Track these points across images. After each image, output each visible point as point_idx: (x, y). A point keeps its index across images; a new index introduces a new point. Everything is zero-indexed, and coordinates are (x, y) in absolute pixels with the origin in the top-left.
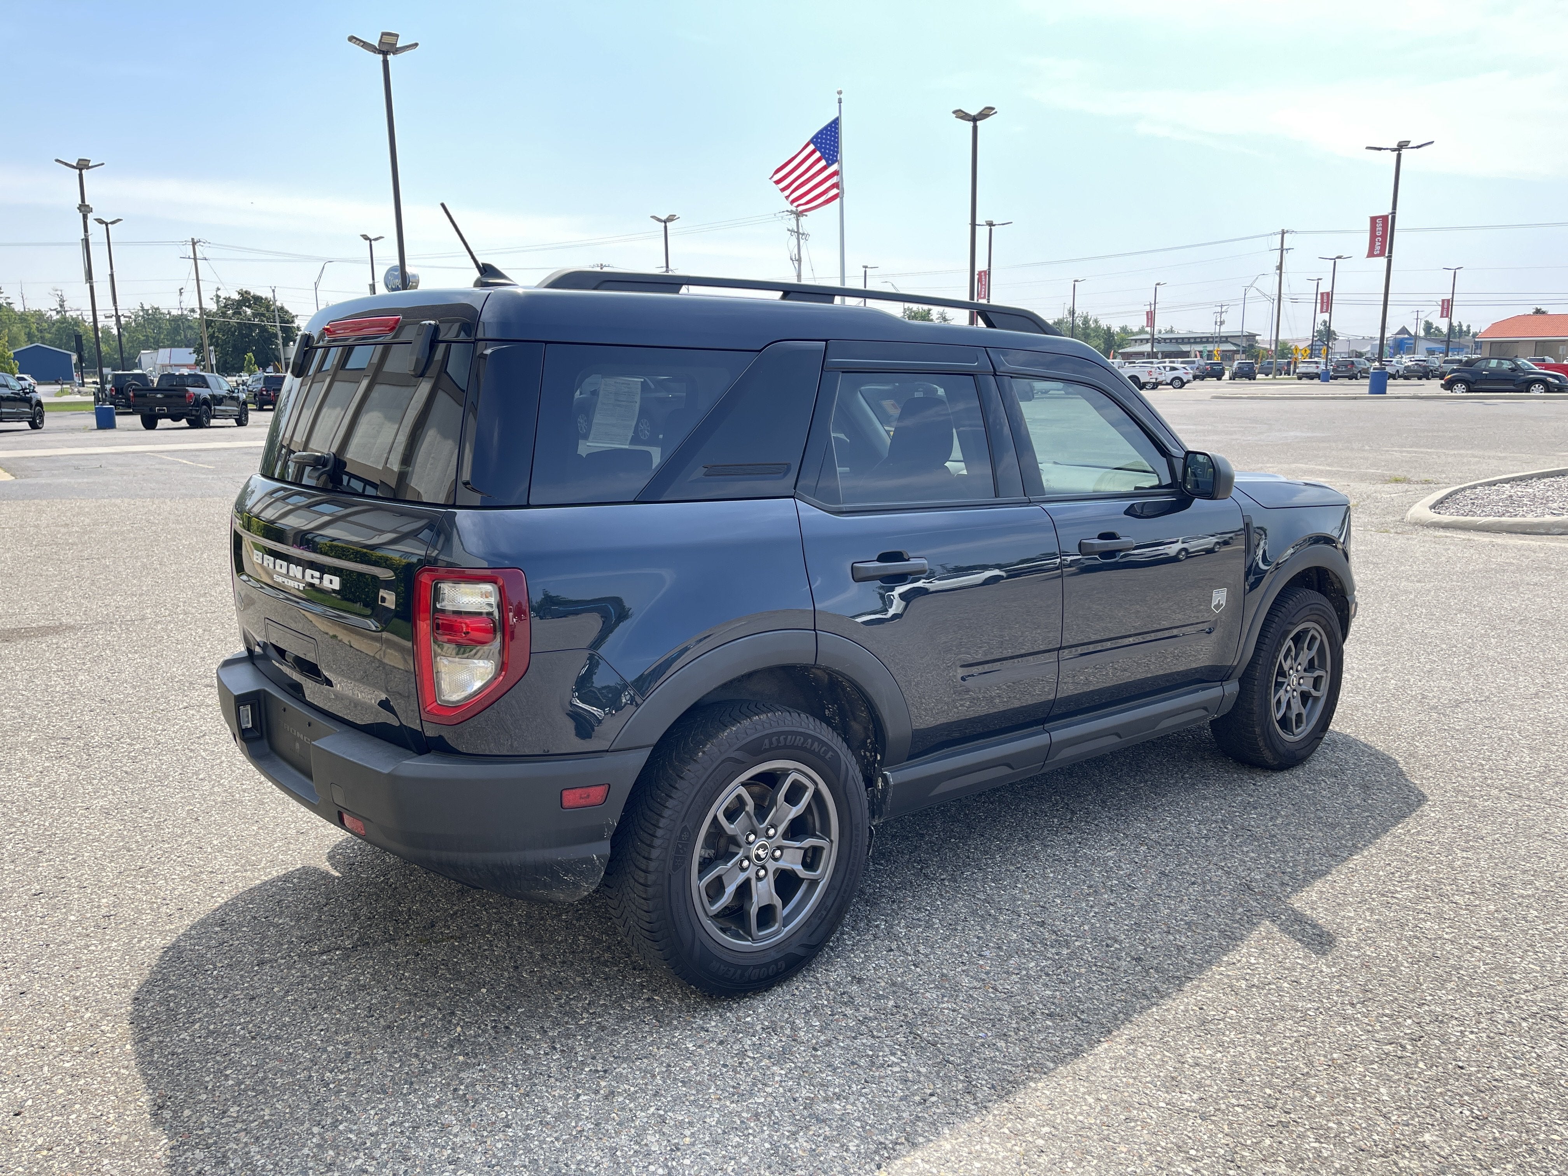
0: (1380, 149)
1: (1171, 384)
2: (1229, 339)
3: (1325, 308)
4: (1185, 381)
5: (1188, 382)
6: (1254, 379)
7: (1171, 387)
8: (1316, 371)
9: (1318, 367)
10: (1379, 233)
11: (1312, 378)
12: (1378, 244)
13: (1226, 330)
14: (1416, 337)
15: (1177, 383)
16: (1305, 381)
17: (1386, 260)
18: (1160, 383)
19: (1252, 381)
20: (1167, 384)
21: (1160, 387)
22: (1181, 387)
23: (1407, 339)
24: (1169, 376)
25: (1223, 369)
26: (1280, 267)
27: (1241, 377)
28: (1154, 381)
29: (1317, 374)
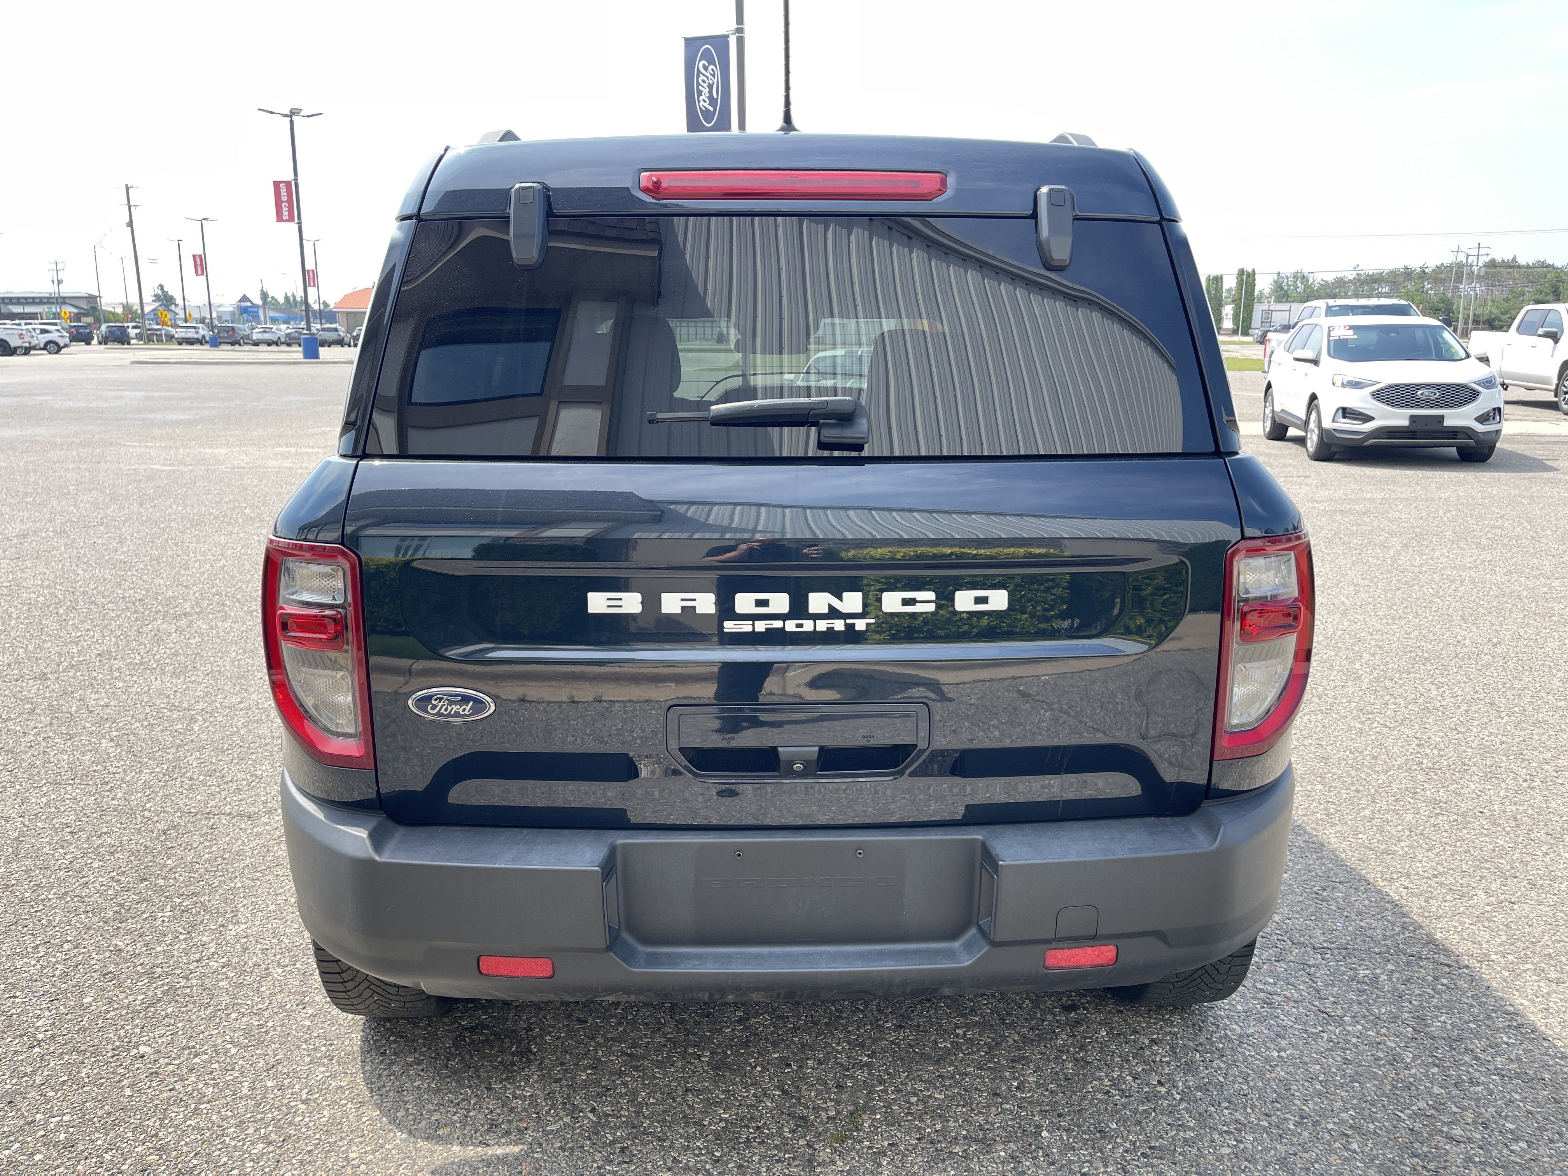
0: (272, 113)
1: (45, 348)
2: (67, 301)
3: (200, 272)
4: (62, 345)
5: (66, 346)
6: (129, 344)
7: (45, 352)
8: (196, 336)
9: (197, 333)
10: (284, 198)
11: (192, 344)
12: (285, 209)
13: (67, 290)
14: (257, 306)
15: (52, 347)
16: (184, 346)
17: (297, 226)
18: (34, 348)
19: (126, 346)
20: (41, 349)
21: (32, 352)
22: (57, 353)
23: (250, 307)
24: (43, 339)
25: (91, 333)
26: (130, 224)
27: (114, 341)
28: (27, 345)
29: (198, 339)
